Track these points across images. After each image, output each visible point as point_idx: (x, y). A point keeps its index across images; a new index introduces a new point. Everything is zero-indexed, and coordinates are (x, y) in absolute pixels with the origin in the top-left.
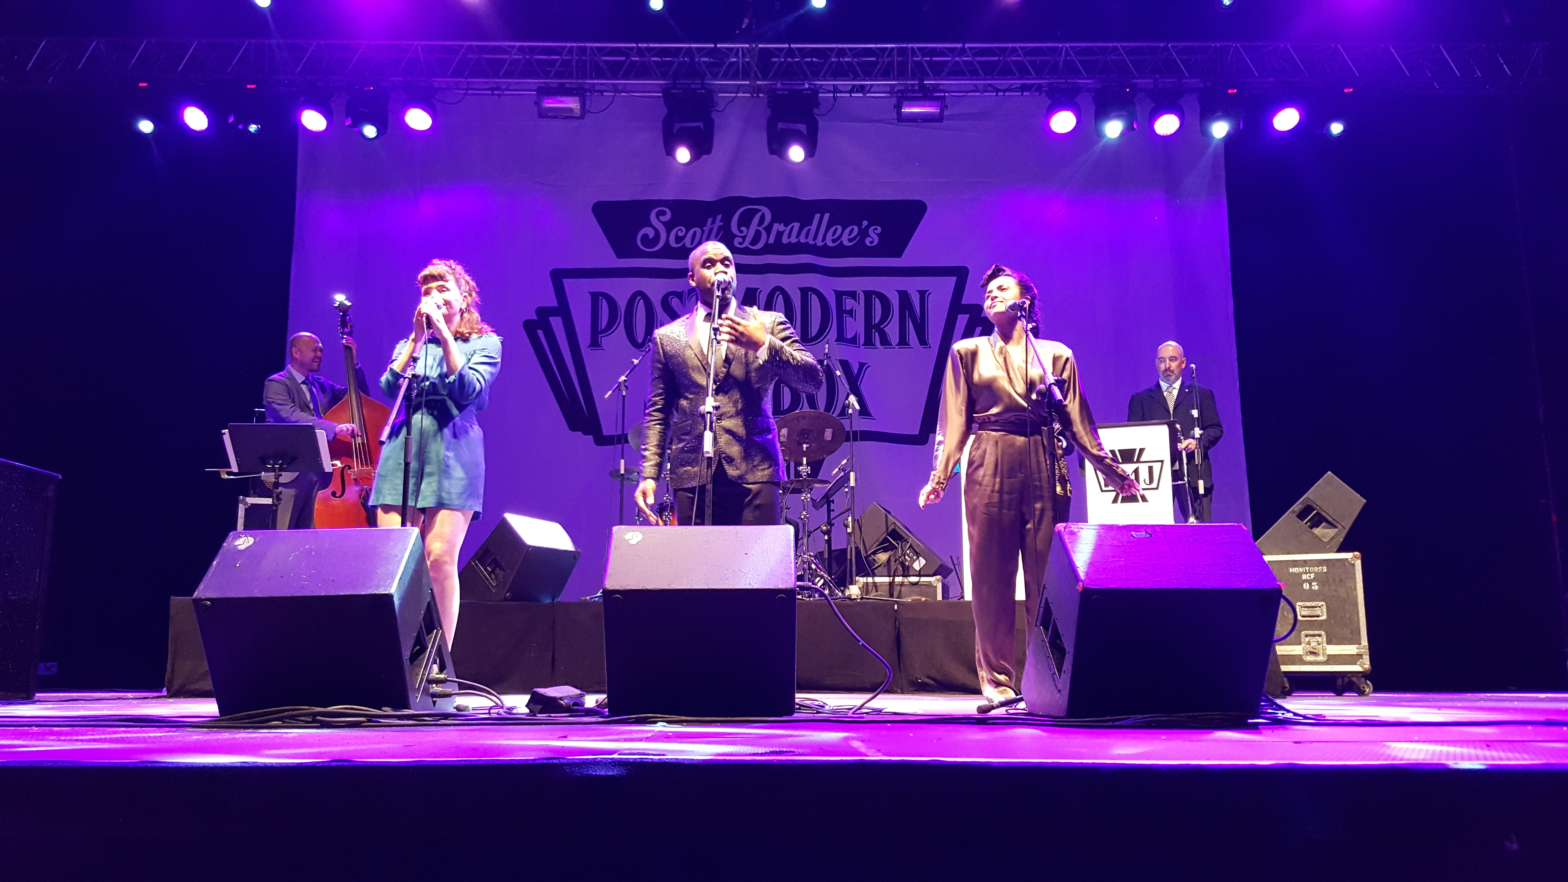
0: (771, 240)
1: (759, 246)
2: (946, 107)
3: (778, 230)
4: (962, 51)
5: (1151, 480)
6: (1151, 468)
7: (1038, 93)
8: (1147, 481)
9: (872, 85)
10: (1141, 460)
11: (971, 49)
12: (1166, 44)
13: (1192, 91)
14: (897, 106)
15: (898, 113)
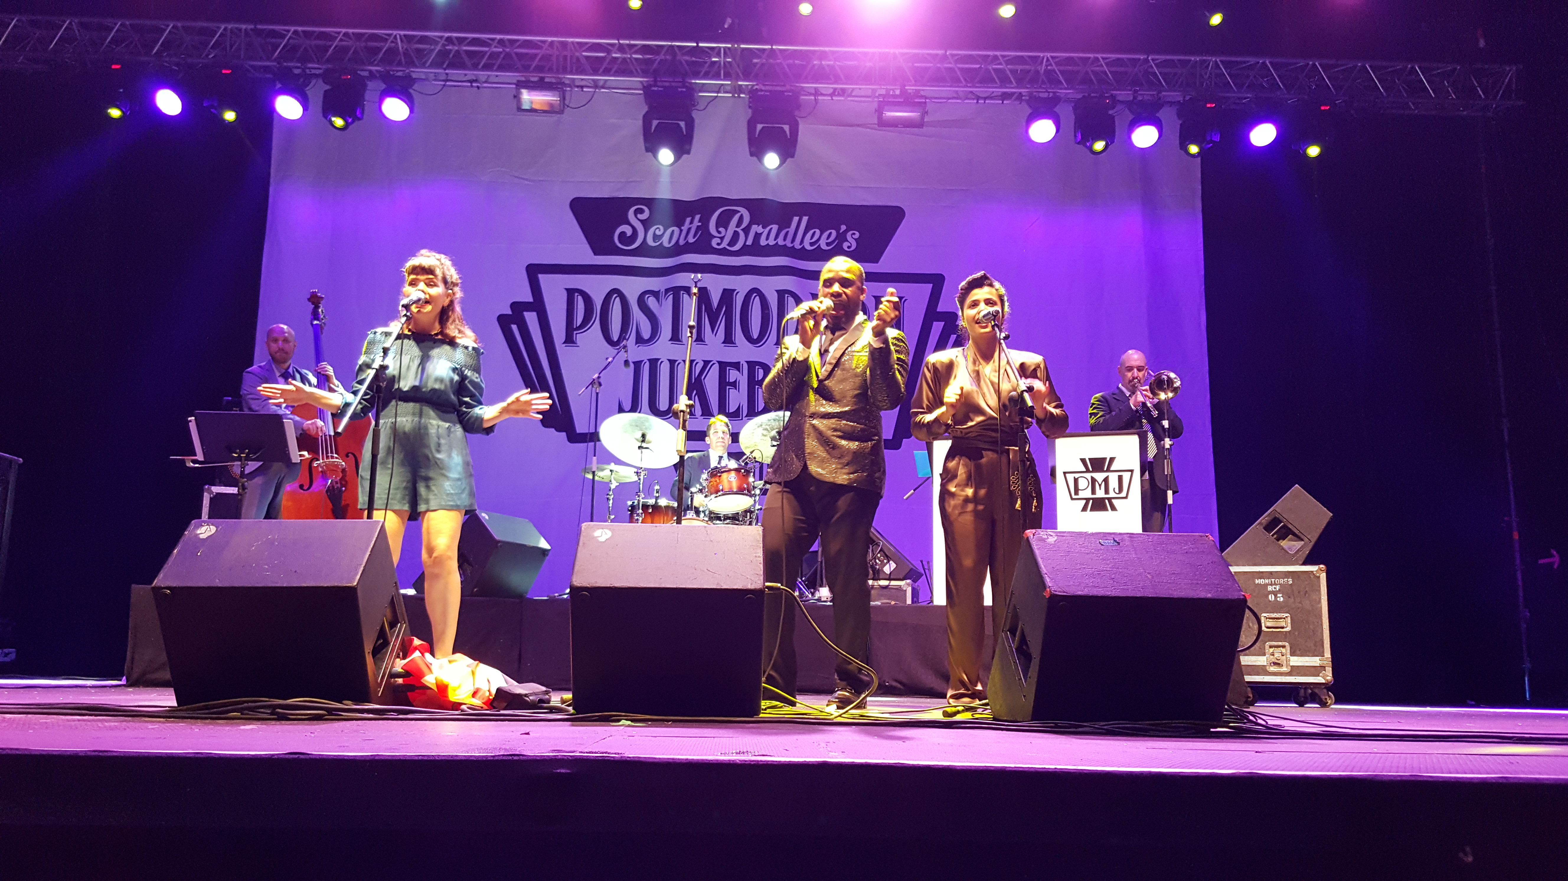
0: (749, 242)
1: (737, 248)
2: (927, 113)
3: (756, 232)
4: (944, 58)
6: (1120, 478)
7: (1019, 103)
8: (1117, 491)
9: (853, 89)
10: (1111, 469)
11: (953, 55)
12: (1146, 56)
13: (1171, 104)
14: (879, 111)
15: (880, 117)
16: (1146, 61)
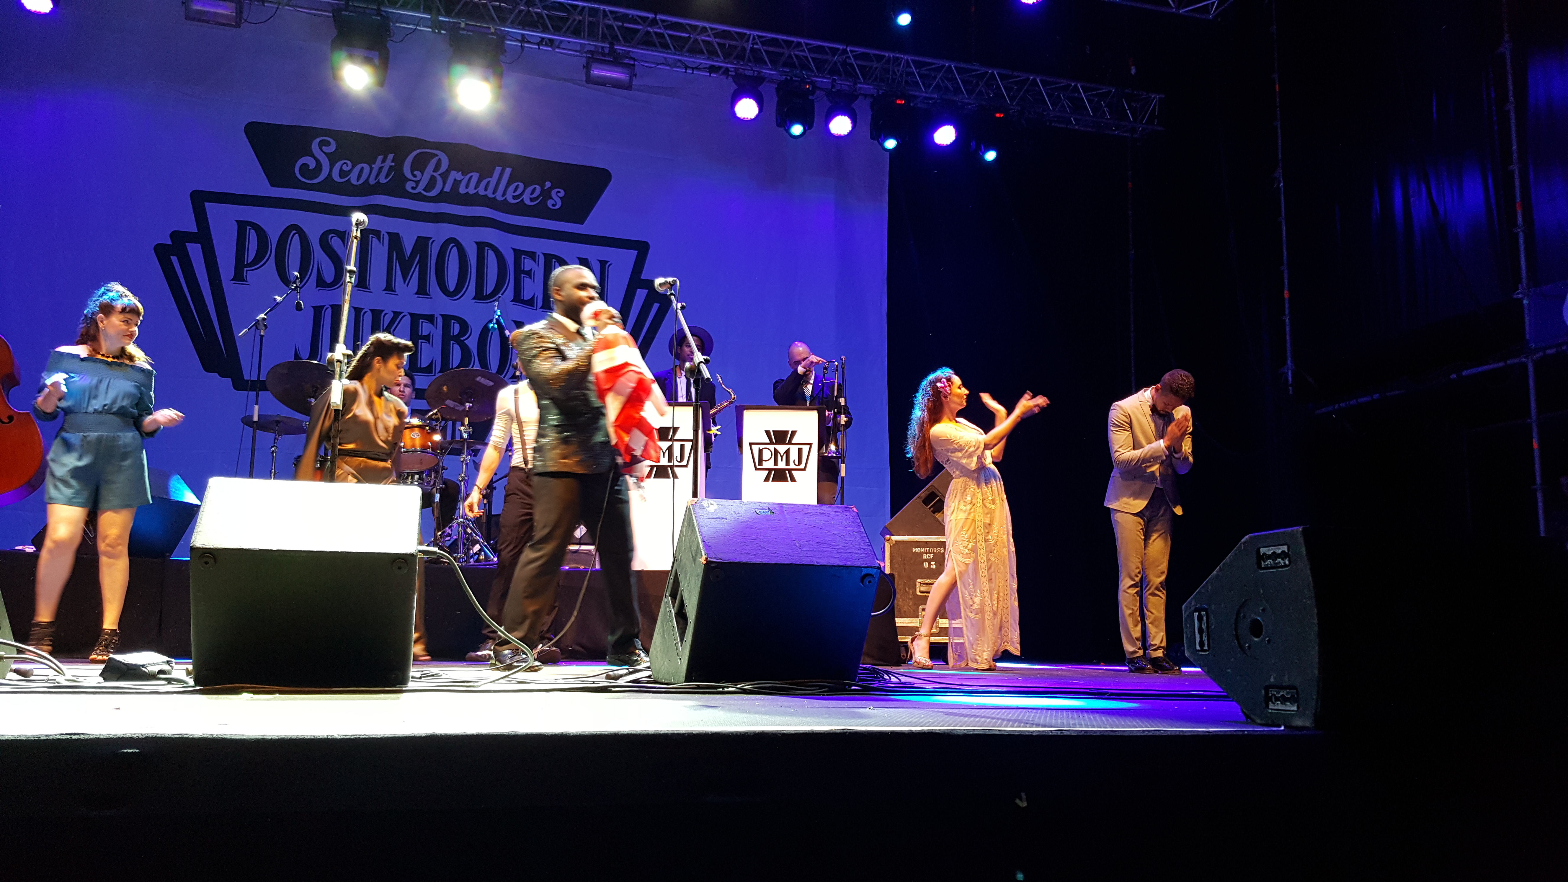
0: (447, 189)
1: (433, 193)
2: (635, 75)
3: (455, 180)
4: (654, 22)
5: (800, 462)
6: (800, 450)
7: (725, 77)
8: (797, 463)
9: (561, 41)
10: (793, 442)
11: (663, 21)
12: (845, 47)
13: (865, 96)
14: (587, 67)
15: (588, 74)
16: (845, 51)
